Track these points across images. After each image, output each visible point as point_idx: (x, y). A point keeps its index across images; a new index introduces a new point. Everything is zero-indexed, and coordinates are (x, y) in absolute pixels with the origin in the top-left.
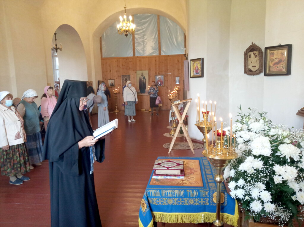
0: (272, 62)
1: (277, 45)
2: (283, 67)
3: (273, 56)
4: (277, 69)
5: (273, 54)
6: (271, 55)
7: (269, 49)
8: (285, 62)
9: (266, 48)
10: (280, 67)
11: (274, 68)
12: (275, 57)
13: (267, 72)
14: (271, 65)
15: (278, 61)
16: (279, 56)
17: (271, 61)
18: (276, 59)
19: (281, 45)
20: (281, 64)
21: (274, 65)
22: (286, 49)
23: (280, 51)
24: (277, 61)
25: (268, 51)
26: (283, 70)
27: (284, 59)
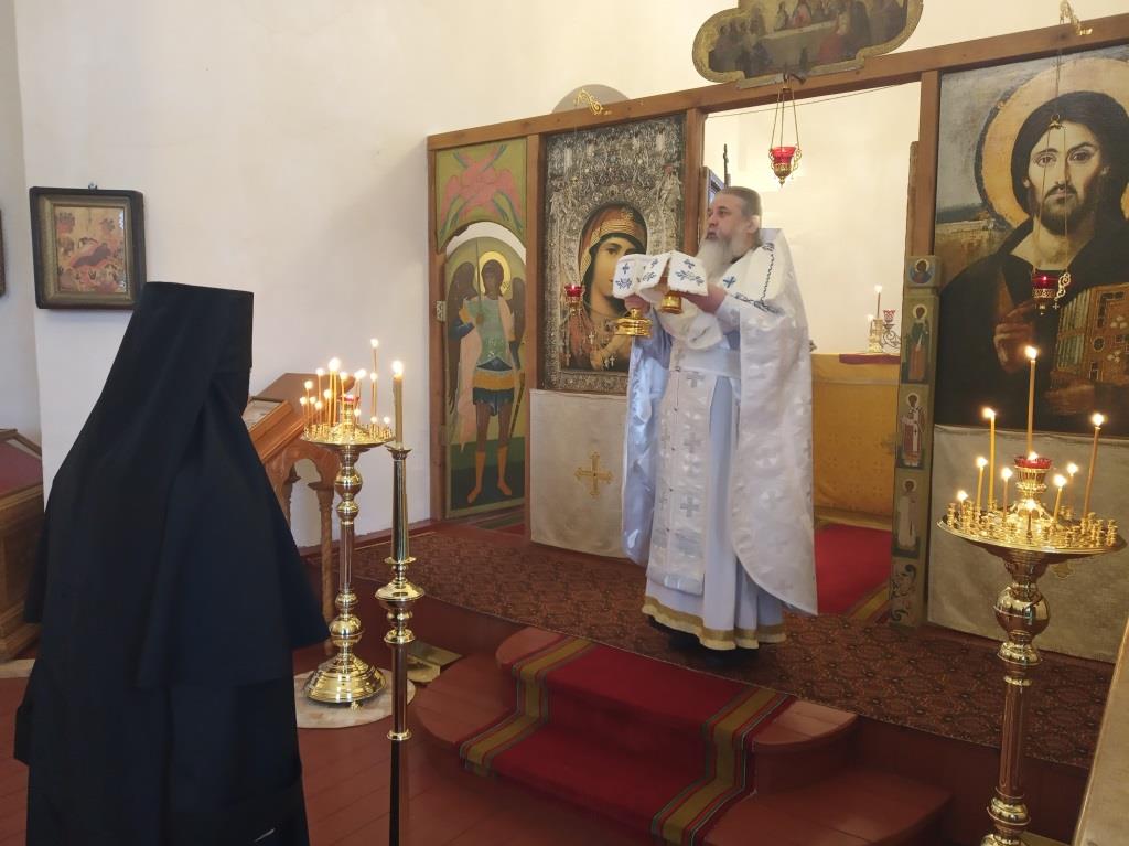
0: (66, 252)
1: (82, 184)
2: (115, 276)
3: (70, 230)
4: (94, 282)
5: (70, 221)
6: (59, 225)
7: (49, 199)
8: (122, 255)
9: (37, 193)
10: (104, 274)
11: (78, 278)
12: (78, 233)
13: (51, 292)
14: (65, 264)
15: (91, 253)
16: (97, 233)
17: (62, 250)
18: (84, 240)
19: (100, 188)
20: (107, 266)
21: (76, 265)
22: (122, 208)
23: (98, 213)
24: (87, 249)
25: (47, 205)
26: (119, 290)
27: (119, 244)
